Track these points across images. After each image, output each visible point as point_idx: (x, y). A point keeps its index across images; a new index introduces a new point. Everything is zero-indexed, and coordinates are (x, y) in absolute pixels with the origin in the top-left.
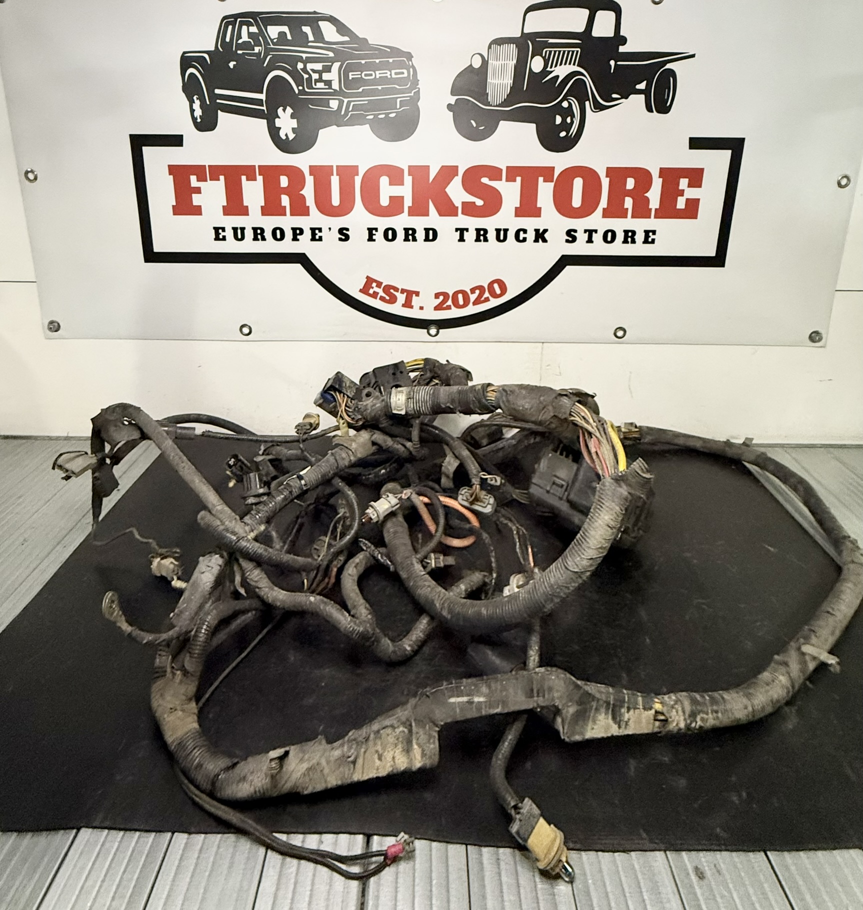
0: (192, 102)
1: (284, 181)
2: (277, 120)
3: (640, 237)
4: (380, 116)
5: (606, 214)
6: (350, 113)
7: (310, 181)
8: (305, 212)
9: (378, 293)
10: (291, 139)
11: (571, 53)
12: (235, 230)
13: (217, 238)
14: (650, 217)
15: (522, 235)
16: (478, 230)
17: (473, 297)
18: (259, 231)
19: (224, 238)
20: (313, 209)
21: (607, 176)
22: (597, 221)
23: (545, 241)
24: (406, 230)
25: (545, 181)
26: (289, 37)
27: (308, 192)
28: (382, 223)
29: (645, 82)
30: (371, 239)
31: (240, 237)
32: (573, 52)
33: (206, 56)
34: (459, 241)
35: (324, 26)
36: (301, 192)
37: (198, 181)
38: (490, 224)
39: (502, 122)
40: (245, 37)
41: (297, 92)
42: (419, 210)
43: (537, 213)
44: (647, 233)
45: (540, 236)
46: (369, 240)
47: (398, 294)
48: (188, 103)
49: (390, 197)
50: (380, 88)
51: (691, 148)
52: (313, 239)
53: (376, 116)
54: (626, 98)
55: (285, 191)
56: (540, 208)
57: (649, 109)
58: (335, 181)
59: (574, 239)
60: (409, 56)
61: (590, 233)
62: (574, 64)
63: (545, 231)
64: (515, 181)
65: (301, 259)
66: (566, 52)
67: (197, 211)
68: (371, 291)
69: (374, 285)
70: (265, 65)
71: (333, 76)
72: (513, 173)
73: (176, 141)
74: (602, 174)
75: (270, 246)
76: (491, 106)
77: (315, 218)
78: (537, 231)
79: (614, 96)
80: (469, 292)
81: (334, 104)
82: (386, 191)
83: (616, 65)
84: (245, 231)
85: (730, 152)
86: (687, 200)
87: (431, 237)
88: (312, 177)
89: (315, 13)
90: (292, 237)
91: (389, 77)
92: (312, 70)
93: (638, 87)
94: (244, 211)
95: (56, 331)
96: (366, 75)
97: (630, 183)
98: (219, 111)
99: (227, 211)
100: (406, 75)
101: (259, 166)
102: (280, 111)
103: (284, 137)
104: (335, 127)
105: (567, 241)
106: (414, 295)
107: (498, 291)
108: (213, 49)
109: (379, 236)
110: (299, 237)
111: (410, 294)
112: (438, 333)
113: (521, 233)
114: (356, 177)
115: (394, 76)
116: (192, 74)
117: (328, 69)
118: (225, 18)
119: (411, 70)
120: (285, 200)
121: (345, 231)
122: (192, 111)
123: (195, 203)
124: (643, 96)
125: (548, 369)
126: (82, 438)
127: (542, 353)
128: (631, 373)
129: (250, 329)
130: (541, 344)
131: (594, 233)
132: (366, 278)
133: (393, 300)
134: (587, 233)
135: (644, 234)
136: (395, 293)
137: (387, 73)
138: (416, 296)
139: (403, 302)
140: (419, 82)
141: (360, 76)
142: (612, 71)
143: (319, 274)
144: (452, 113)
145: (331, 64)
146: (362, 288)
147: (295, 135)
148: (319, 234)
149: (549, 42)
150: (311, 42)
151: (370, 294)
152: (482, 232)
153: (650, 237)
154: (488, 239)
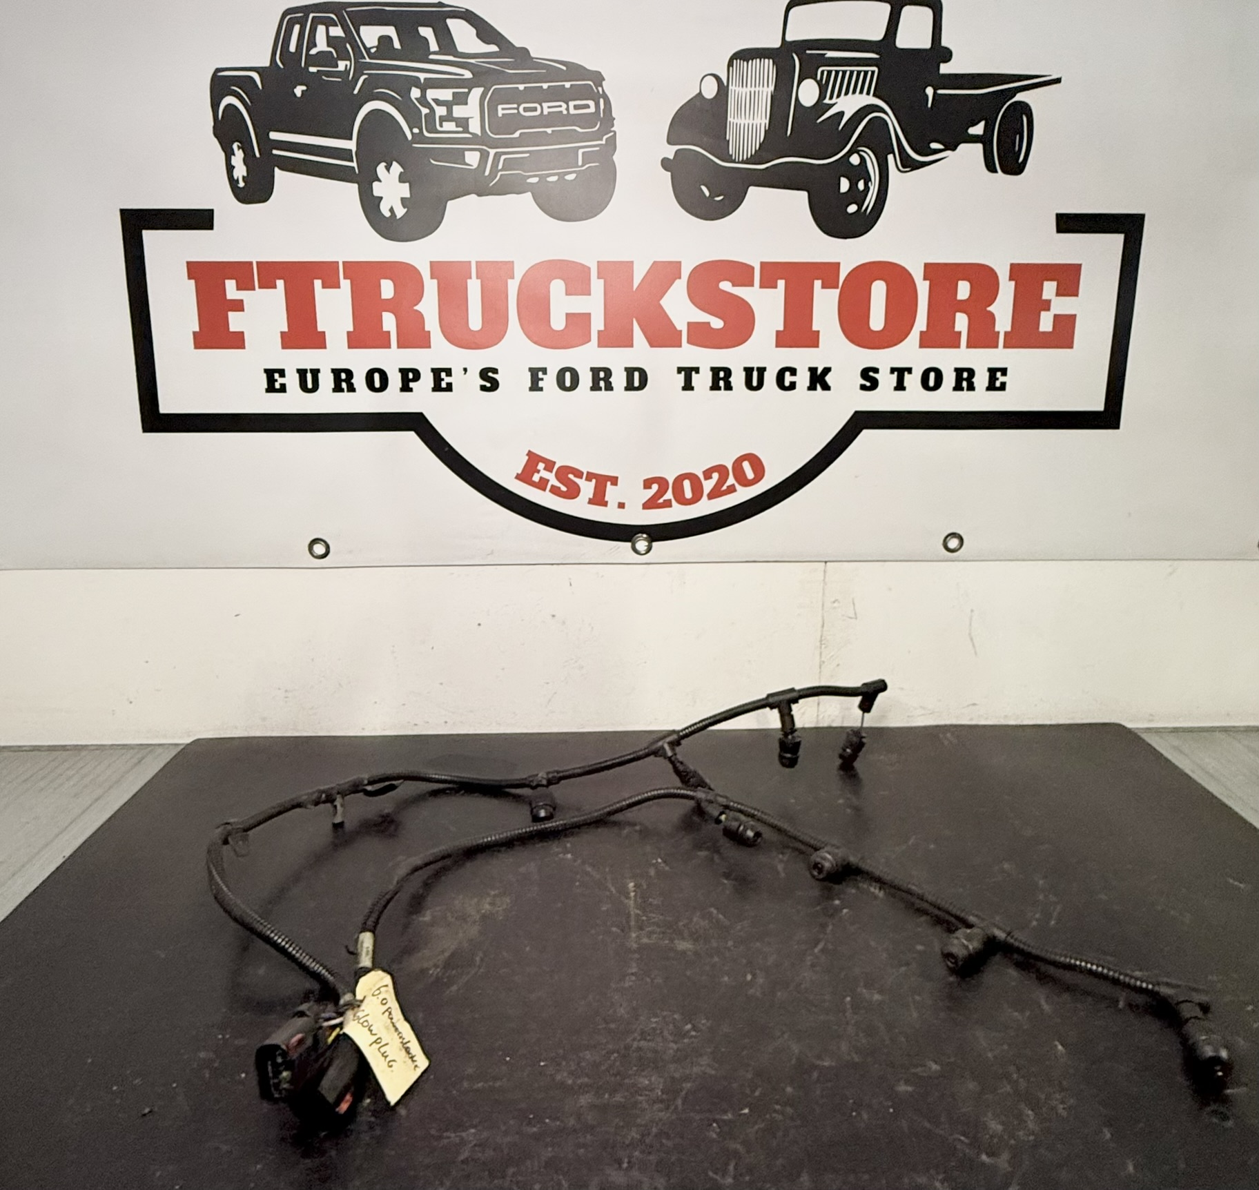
0: (229, 154)
1: (387, 289)
2: (375, 184)
3: (981, 380)
4: (551, 179)
5: (926, 341)
6: (500, 174)
7: (431, 287)
8: (423, 341)
9: (548, 481)
10: (398, 217)
11: (862, 74)
12: (302, 373)
13: (271, 388)
14: (996, 347)
15: (788, 379)
16: (715, 371)
17: (708, 486)
18: (343, 376)
19: (283, 389)
20: (437, 337)
21: (925, 279)
22: (911, 353)
23: (826, 387)
24: (595, 371)
25: (823, 287)
26: (397, 45)
27: (429, 307)
28: (553, 360)
29: (982, 124)
30: (535, 387)
31: (310, 385)
33: (255, 76)
34: (684, 388)
35: (456, 27)
36: (416, 308)
37: (239, 288)
38: (736, 359)
39: (752, 189)
40: (322, 45)
41: (409, 137)
42: (616, 337)
43: (812, 340)
44: (992, 372)
45: (818, 379)
46: (531, 389)
47: (581, 482)
48: (223, 155)
49: (569, 316)
50: (549, 130)
51: (1059, 230)
52: (437, 388)
53: (542, 178)
54: (953, 149)
55: (390, 306)
56: (818, 332)
57: (991, 167)
59: (874, 384)
60: (598, 78)
61: (901, 373)
62: (868, 93)
63: (827, 370)
64: (775, 287)
65: (417, 423)
66: (855, 73)
67: (237, 341)
68: (536, 478)
69: (541, 466)
70: (356, 92)
71: (471, 110)
72: (772, 273)
73: (201, 220)
74: (918, 274)
75: (362, 401)
76: (734, 162)
77: (441, 353)
78: (813, 370)
79: (934, 146)
80: (701, 477)
81: (472, 158)
82: (561, 305)
83: (935, 93)
84: (320, 375)
85: (1121, 237)
86: (1056, 317)
87: (636, 384)
88: (435, 281)
89: (441, 5)
90: (400, 385)
91: (565, 112)
92: (436, 101)
93: (973, 131)
94: (318, 341)
97: (964, 290)
98: (276, 169)
99: (290, 341)
100: (592, 109)
101: (344, 263)
102: (381, 169)
103: (387, 214)
104: (473, 196)
105: (863, 387)
106: (609, 483)
107: (750, 475)
108: (267, 64)
109: (549, 382)
110: (412, 385)
111: (603, 482)
112: (649, 549)
113: (787, 374)
114: (510, 281)
115: (572, 111)
116: (229, 106)
117: (461, 100)
118: (288, 12)
119: (602, 101)
121: (490, 374)
122: (230, 168)
123: (233, 328)
124: (979, 147)
125: (835, 608)
126: (24, 748)
127: (824, 580)
128: (972, 611)
129: (328, 547)
130: (824, 564)
131: (906, 373)
132: (527, 455)
133: (573, 492)
134: (896, 373)
135: (987, 374)
136: (577, 480)
137: (560, 106)
138: (612, 484)
139: (591, 496)
140: (615, 122)
141: (516, 111)
142: (929, 105)
143: (447, 449)
144: (669, 173)
145: (466, 90)
146: (520, 472)
147: (406, 210)
148: (448, 380)
149: (826, 56)
150: (435, 53)
151: (534, 482)
152: (722, 374)
153: (998, 379)
154: (732, 384)
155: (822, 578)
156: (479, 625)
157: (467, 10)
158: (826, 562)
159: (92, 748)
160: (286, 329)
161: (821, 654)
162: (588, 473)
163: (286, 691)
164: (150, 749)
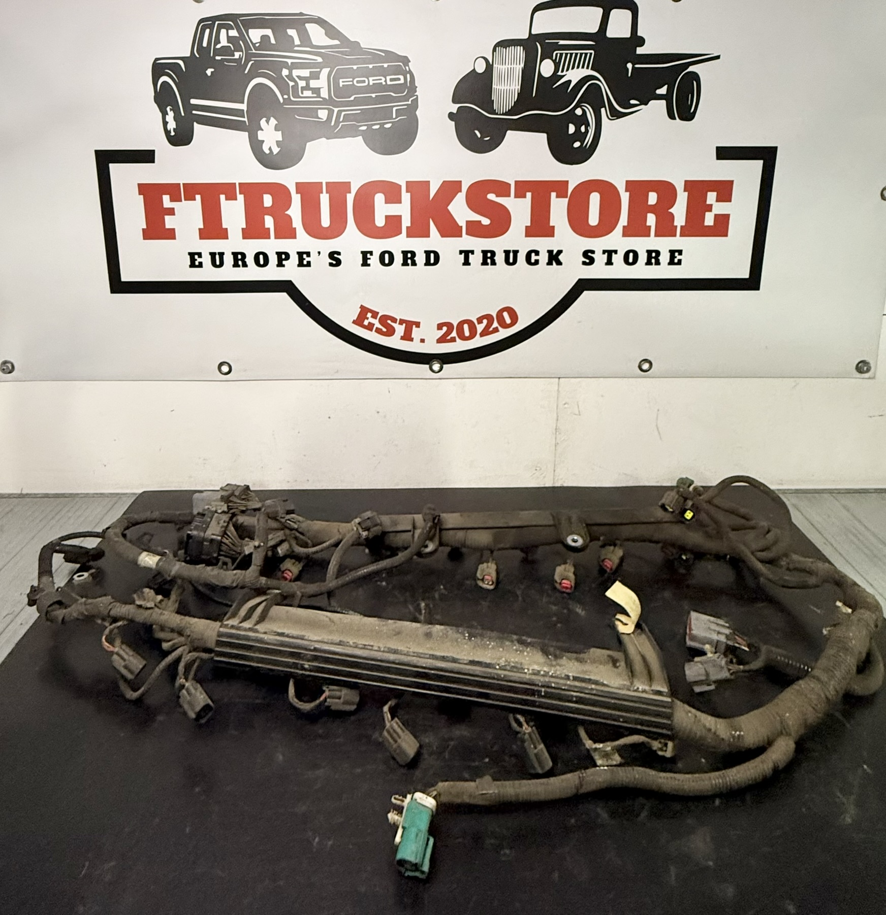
0: (164, 114)
1: (268, 201)
2: (259, 132)
3: (665, 258)
4: (375, 127)
5: (627, 232)
6: (341, 124)
7: (296, 199)
8: (291, 234)
9: (374, 324)
10: (275, 153)
11: (584, 55)
12: (213, 255)
13: (193, 265)
14: (675, 235)
15: (534, 257)
16: (485, 253)
17: (480, 328)
18: (240, 257)
19: (200, 265)
20: (300, 231)
21: (626, 191)
22: (616, 240)
23: (559, 263)
24: (405, 253)
25: (558, 197)
26: (273, 41)
27: (295, 212)
28: (377, 246)
29: (666, 87)
30: (365, 263)
31: (218, 263)
32: (586, 54)
33: (181, 63)
34: (464, 264)
35: (311, 28)
36: (287, 213)
37: (172, 200)
38: (498, 245)
39: (509, 132)
40: (224, 42)
41: (282, 101)
42: (418, 230)
43: (549, 232)
44: (672, 252)
46: (363, 265)
47: (396, 326)
48: (160, 115)
49: (387, 217)
50: (373, 95)
51: (719, 157)
52: (301, 264)
53: (369, 126)
54: (646, 104)
55: (269, 211)
56: (554, 227)
57: (672, 117)
58: (325, 199)
59: (592, 261)
60: (406, 61)
61: (610, 253)
62: (588, 68)
63: (560, 252)
64: (525, 197)
65: (287, 287)
66: (579, 55)
67: (170, 234)
68: (366, 323)
69: (369, 315)
70: (246, 72)
71: (322, 82)
72: (522, 188)
73: (147, 157)
74: (621, 188)
75: (252, 273)
76: (497, 114)
77: (303, 241)
78: (550, 252)
79: (633, 102)
80: (476, 322)
81: (323, 114)
82: (382, 210)
83: (633, 68)
84: (225, 256)
85: (761, 162)
86: (717, 217)
87: (432, 261)
88: (299, 195)
89: (301, 14)
90: (277, 263)
91: (384, 83)
92: (299, 77)
93: (659, 92)
94: (223, 234)
95: (10, 372)
96: (358, 82)
97: (653, 198)
98: (195, 123)
99: (204, 234)
100: (402, 81)
101: (240, 184)
102: (263, 122)
103: (267, 152)
104: (324, 139)
105: (584, 263)
106: (414, 326)
107: (508, 321)
108: (188, 55)
109: (374, 260)
110: (284, 262)
111: (410, 326)
112: (441, 369)
113: (533, 254)
114: (348, 195)
115: (389, 83)
116: (164, 83)
117: (315, 76)
118: (201, 21)
119: (408, 76)
120: (269, 222)
121: (336, 256)
122: (165, 123)
123: (167, 226)
124: (664, 102)
125: (565, 408)
126: (38, 496)
127: (558, 390)
128: (658, 410)
129: (230, 367)
130: (557, 379)
131: (613, 254)
132: (360, 308)
133: (390, 332)
134: (606, 254)
135: (669, 254)
136: (393, 324)
137: (381, 79)
138: (416, 327)
139: (402, 334)
140: (417, 89)
141: (351, 83)
142: (629, 75)
143: (307, 304)
144: (453, 123)
145: (319, 70)
146: (355, 319)
147: (279, 149)
148: (308, 259)
149: (559, 43)
150: (298, 46)
151: (365, 325)
152: (489, 255)
153: (676, 257)
154: (496, 261)
155: (557, 388)
156: (329, 418)
157: (319, 17)
158: (559, 378)
159: (82, 496)
160: (202, 227)
161: (556, 438)
162: (400, 320)
163: (204, 459)
164: (118, 496)
